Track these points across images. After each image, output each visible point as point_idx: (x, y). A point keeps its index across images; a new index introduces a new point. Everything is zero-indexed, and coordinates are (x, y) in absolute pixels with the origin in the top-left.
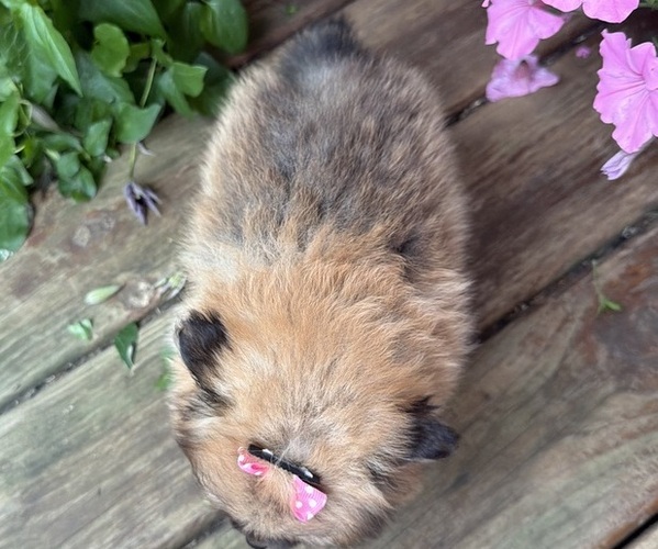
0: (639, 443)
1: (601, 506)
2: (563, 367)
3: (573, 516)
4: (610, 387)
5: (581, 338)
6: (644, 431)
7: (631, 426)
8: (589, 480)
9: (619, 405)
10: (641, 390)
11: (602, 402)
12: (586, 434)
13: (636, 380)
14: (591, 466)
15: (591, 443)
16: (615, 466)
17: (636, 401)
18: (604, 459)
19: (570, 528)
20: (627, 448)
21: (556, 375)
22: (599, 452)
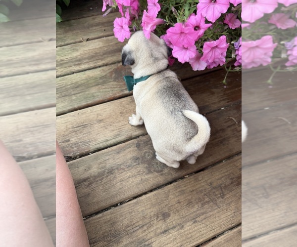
0: (112, 89)
1: (100, 96)
2: (106, 75)
4: (112, 80)
5: (112, 72)
11: (109, 82)
13: (117, 80)
16: (106, 91)
18: (104, 90)
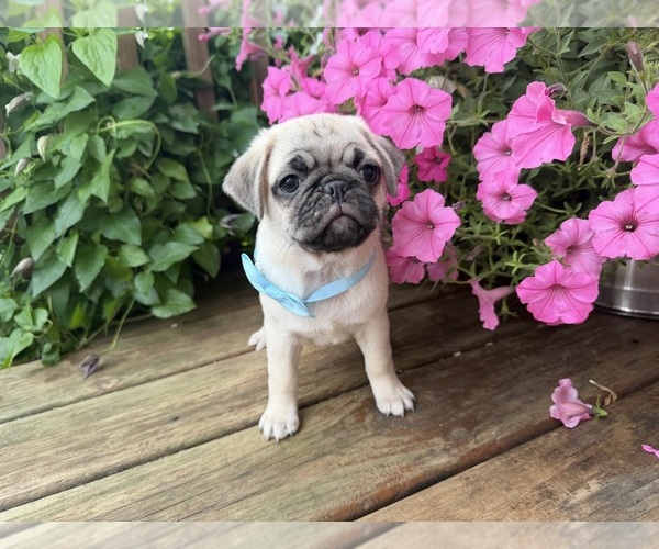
0: (378, 461)
1: (337, 493)
3: (315, 497)
4: (369, 433)
6: (383, 455)
7: (375, 452)
8: (336, 478)
9: (371, 442)
10: (389, 435)
11: (360, 440)
12: (343, 455)
14: (340, 471)
15: (345, 459)
16: (356, 472)
17: (384, 440)
19: (311, 503)
20: (369, 464)
21: (336, 425)
22: (348, 464)
